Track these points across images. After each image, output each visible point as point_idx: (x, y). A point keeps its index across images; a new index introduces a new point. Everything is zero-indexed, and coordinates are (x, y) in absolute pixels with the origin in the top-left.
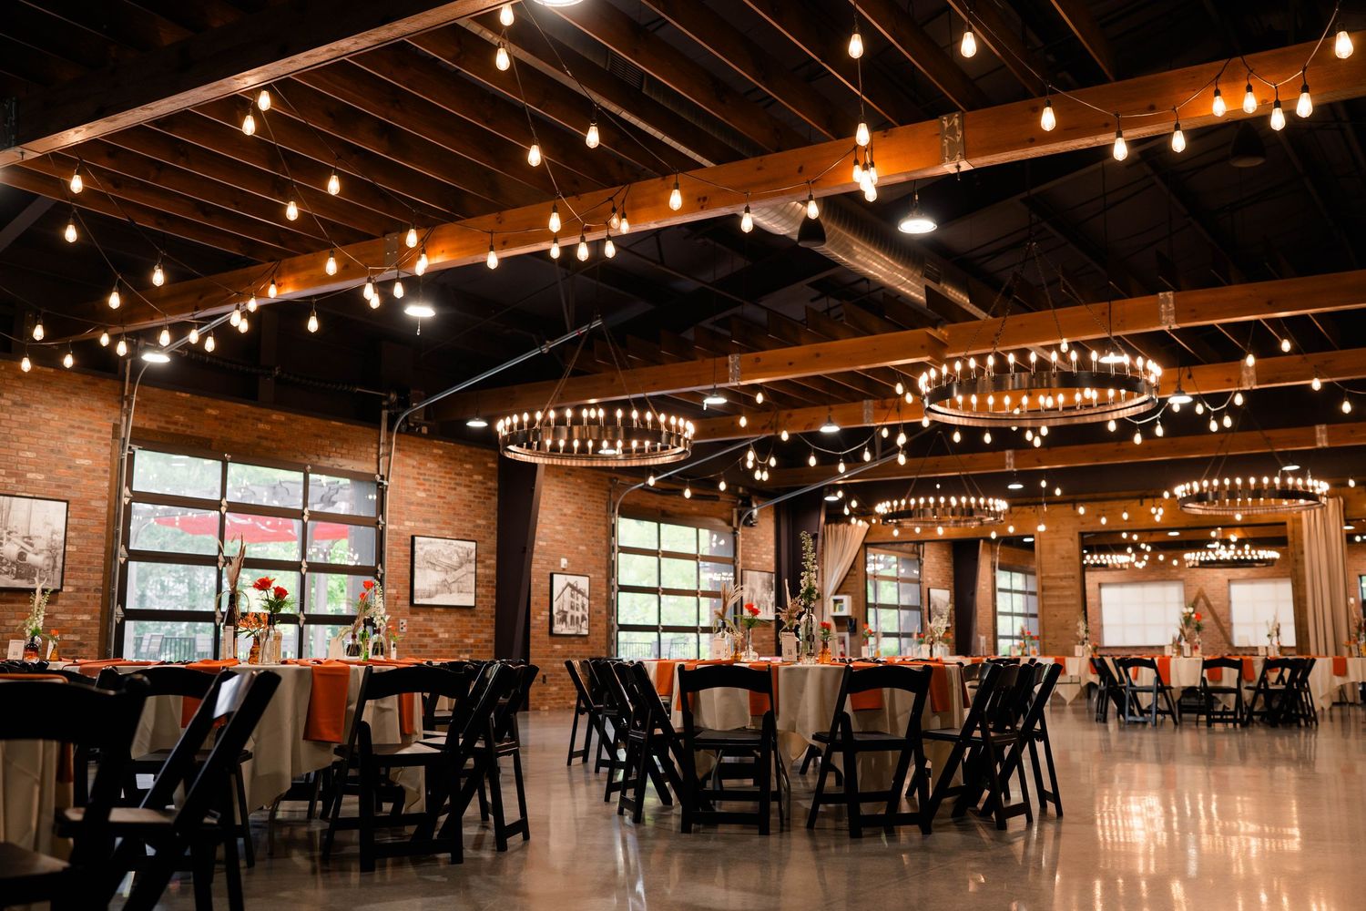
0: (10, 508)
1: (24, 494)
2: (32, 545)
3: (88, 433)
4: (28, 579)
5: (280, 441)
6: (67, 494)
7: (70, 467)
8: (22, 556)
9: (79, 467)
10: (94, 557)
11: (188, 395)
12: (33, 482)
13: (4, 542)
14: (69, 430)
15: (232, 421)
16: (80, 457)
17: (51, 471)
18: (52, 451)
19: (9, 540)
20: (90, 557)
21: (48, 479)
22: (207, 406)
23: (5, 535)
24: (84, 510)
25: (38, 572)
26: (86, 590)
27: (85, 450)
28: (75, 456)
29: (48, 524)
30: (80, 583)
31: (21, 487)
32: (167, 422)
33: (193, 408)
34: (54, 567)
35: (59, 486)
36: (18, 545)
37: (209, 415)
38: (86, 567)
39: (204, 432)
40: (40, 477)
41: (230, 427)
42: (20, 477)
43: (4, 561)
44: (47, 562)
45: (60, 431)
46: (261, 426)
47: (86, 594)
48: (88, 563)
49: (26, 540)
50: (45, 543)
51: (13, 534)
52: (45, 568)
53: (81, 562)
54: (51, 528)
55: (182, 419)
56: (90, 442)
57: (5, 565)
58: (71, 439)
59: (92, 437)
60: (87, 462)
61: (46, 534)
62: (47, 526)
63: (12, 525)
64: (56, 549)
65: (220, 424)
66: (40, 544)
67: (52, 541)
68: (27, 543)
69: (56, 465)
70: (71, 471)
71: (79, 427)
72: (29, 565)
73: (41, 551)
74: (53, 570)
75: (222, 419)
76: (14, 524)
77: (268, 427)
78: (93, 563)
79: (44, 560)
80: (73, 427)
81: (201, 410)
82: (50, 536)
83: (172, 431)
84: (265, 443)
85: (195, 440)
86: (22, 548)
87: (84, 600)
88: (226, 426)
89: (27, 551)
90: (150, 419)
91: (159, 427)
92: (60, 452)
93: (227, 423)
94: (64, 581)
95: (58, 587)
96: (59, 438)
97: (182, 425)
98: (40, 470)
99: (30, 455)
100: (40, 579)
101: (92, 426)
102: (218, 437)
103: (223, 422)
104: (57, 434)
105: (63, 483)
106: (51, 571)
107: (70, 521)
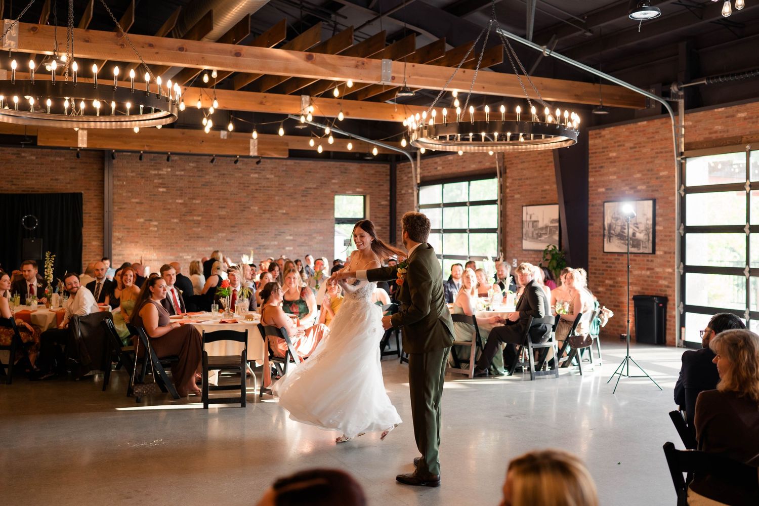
2: (638, 228)
4: (638, 247)
6: (656, 195)
7: (657, 178)
8: (634, 234)
9: (662, 177)
10: (672, 232)
11: (723, 109)
12: (640, 191)
13: (626, 227)
14: (656, 155)
15: (758, 117)
16: (662, 171)
17: (648, 183)
18: (648, 170)
19: (628, 226)
20: (670, 232)
21: (648, 187)
22: (738, 112)
23: (626, 224)
25: (641, 244)
27: (664, 165)
28: (658, 170)
29: (644, 215)
30: (666, 249)
32: (710, 133)
33: (727, 117)
34: (649, 240)
35: (652, 191)
36: (632, 228)
37: (740, 119)
38: (669, 239)
39: (737, 132)
40: (644, 187)
41: (757, 122)
42: (634, 189)
43: (627, 238)
44: (645, 237)
45: (652, 158)
47: (669, 255)
49: (635, 225)
50: (644, 226)
51: (630, 222)
52: (645, 241)
53: (666, 236)
54: (646, 217)
55: (720, 127)
56: (666, 160)
57: (627, 240)
58: (657, 161)
59: (666, 156)
61: (643, 221)
62: (644, 217)
64: (649, 229)
65: (749, 122)
66: (642, 227)
67: (647, 224)
68: (636, 227)
69: (651, 179)
70: (658, 181)
71: (661, 152)
72: (637, 239)
73: (642, 231)
74: (648, 242)
75: (750, 118)
78: (671, 236)
80: (657, 153)
81: (733, 116)
82: (645, 222)
83: (714, 138)
85: (729, 140)
86: (634, 230)
87: (669, 259)
88: (753, 123)
89: (636, 231)
90: (699, 135)
91: (705, 138)
92: (652, 170)
93: (754, 120)
94: (657, 248)
95: (651, 252)
96: (651, 162)
97: (720, 132)
98: (644, 183)
99: (638, 175)
100: (643, 247)
101: (667, 150)
102: (748, 133)
103: (751, 120)
104: (650, 160)
105: (654, 188)
106: (647, 243)
107: (658, 211)
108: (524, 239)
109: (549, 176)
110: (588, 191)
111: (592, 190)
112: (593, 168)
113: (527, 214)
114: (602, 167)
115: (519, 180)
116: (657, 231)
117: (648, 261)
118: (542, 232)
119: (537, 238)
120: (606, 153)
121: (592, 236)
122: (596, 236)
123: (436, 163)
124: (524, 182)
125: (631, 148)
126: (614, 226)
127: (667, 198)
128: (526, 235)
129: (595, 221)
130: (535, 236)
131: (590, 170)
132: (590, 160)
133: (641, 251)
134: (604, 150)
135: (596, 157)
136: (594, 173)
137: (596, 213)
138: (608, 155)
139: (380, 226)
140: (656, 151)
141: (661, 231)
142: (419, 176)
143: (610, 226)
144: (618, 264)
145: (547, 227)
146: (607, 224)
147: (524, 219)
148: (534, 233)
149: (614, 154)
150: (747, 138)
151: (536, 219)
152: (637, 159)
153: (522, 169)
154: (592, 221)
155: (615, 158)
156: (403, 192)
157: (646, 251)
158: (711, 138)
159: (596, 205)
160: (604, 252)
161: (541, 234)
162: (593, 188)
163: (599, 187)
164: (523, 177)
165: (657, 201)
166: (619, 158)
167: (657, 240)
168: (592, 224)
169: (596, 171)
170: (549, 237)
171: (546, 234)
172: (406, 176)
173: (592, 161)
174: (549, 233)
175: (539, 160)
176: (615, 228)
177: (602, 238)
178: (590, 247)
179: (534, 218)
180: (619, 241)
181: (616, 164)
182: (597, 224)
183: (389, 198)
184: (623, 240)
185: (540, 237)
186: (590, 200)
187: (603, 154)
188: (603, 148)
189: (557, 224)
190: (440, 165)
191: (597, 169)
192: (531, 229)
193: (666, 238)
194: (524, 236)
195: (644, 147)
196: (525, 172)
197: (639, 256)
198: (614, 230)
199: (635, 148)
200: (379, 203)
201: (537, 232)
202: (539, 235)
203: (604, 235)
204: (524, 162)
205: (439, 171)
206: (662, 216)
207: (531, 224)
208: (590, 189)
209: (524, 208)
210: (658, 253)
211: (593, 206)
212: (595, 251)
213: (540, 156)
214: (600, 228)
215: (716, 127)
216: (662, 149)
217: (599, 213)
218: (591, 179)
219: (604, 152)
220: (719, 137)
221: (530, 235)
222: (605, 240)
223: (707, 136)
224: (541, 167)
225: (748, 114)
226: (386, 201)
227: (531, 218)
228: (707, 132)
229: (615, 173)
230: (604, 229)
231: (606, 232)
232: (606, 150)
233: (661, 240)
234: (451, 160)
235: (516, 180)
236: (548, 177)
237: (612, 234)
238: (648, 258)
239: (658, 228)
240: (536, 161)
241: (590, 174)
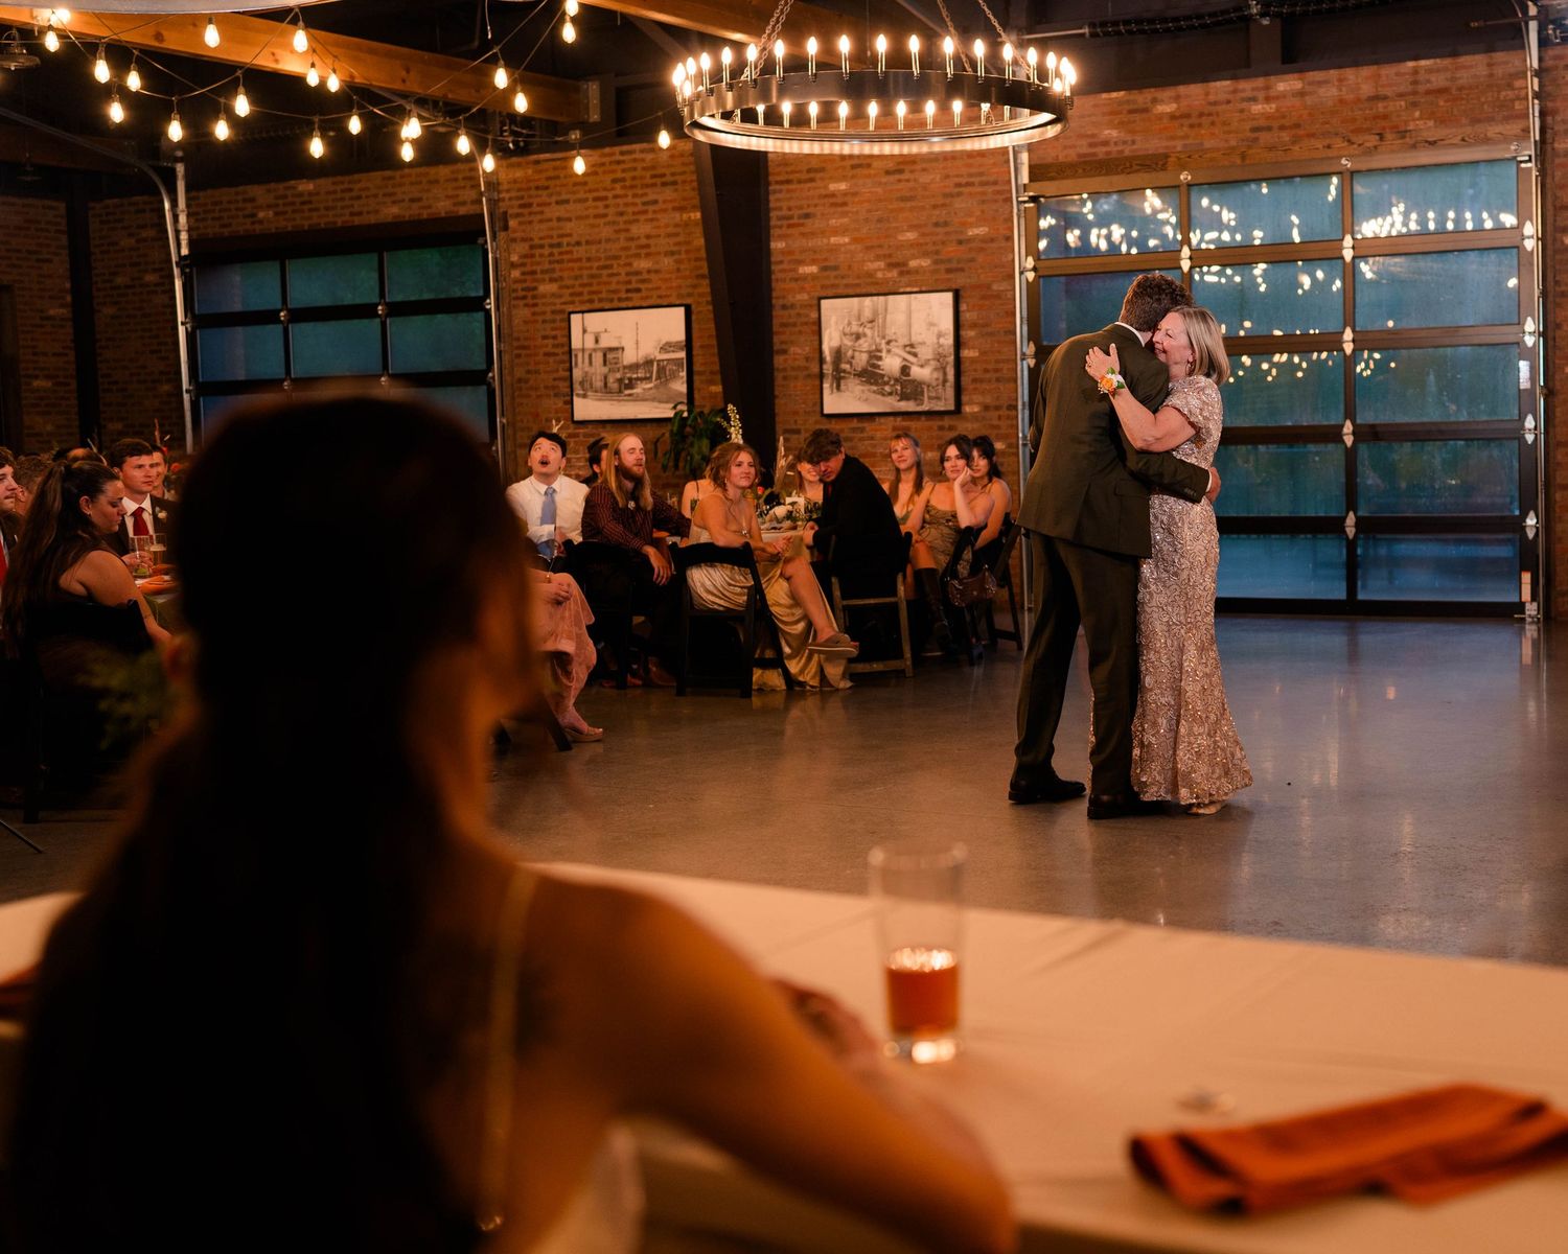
0: (886, 310)
1: (908, 289)
2: (915, 355)
3: (980, 189)
4: (916, 399)
5: (1297, 126)
6: (960, 280)
7: (960, 242)
8: (905, 370)
9: (969, 241)
10: (1003, 361)
11: (1122, 93)
12: (917, 271)
13: (884, 354)
14: (957, 190)
15: (1201, 115)
16: (971, 225)
17: (937, 252)
18: (936, 225)
19: (889, 351)
20: (997, 362)
21: (936, 262)
22: (1155, 101)
23: (883, 346)
24: (983, 298)
25: (925, 390)
26: (997, 408)
27: (979, 213)
28: (964, 224)
29: (932, 324)
30: (988, 400)
31: (905, 279)
32: (1091, 145)
33: (1131, 112)
34: (945, 381)
35: (949, 271)
36: (900, 356)
37: (1160, 117)
38: (994, 376)
39: (1154, 145)
40: (925, 263)
41: (1200, 125)
42: (900, 266)
43: (886, 379)
44: (935, 375)
46: (1257, 108)
47: (997, 413)
48: (996, 370)
49: (908, 349)
50: (930, 351)
51: (892, 344)
52: (934, 384)
53: (986, 371)
54: (936, 330)
55: (1115, 133)
56: (983, 202)
57: (887, 383)
58: (958, 204)
59: (984, 193)
60: (981, 231)
61: (931, 339)
62: (932, 328)
63: (890, 332)
64: (945, 356)
65: (1181, 125)
66: (926, 353)
67: (940, 346)
68: (909, 353)
69: (943, 243)
70: (962, 248)
71: (968, 184)
72: (914, 381)
73: (928, 360)
74: (944, 386)
75: (1182, 116)
76: (893, 331)
77: (1271, 108)
78: (1002, 369)
79: (932, 373)
80: (959, 185)
81: (1146, 110)
82: (935, 341)
83: (1101, 156)
84: (1264, 137)
85: (1138, 162)
86: (905, 359)
87: (996, 422)
88: (1192, 126)
89: (912, 363)
90: (1065, 147)
91: (1080, 156)
92: (946, 224)
93: (1194, 120)
94: (965, 398)
95: (952, 407)
96: (943, 205)
97: (1116, 144)
98: (925, 254)
99: (911, 236)
100: (930, 398)
101: (984, 178)
102: (1179, 149)
103: (1186, 122)
104: (940, 201)
105: (954, 265)
106: (940, 387)
107: (968, 316)
108: (578, 395)
109: (648, 237)
110: (769, 272)
111: (782, 271)
112: (780, 218)
113: (584, 331)
114: (807, 216)
115: (551, 246)
116: (963, 360)
117: (941, 428)
118: (635, 376)
119: (620, 392)
120: (819, 183)
121: (785, 378)
122: (796, 378)
123: (253, 200)
124: (571, 252)
125: (888, 173)
126: (850, 353)
127: (988, 287)
128: (582, 383)
129: (792, 343)
130: (615, 386)
131: (773, 222)
132: (772, 198)
133: (925, 407)
134: (812, 175)
135: (788, 191)
136: (784, 231)
137: (795, 325)
138: (826, 187)
139: (48, 377)
140: (957, 180)
141: (973, 360)
142: (184, 236)
143: (838, 354)
144: (861, 439)
145: (649, 363)
146: (831, 349)
147: (576, 343)
148: (611, 380)
149: (843, 186)
150: (1179, 159)
151: (614, 344)
152: (903, 199)
153: (559, 219)
154: (782, 343)
155: (845, 194)
156: (119, 280)
157: (940, 406)
158: (1094, 154)
159: (793, 306)
160: (823, 415)
161: (630, 379)
162: (785, 266)
163: (801, 262)
164: (565, 240)
165: (961, 293)
166: (855, 194)
167: (965, 380)
168: (785, 352)
169: (789, 226)
170: (656, 387)
171: (648, 379)
172: (131, 235)
173: (778, 200)
174: (658, 378)
175: (615, 197)
176: (853, 357)
177: (817, 382)
178: (781, 405)
179: (605, 343)
180: (866, 388)
181: (846, 209)
182: (799, 351)
183: (69, 298)
184: (876, 384)
185: (630, 386)
186: (774, 294)
187: (809, 185)
188: (809, 171)
189: (682, 355)
190: (269, 207)
191: (795, 221)
192: (598, 369)
193: (988, 376)
194: (577, 386)
195: (924, 170)
196: (568, 227)
197: (919, 420)
198: (851, 364)
199: (901, 171)
200: (42, 311)
201: (618, 376)
202: (627, 382)
203: (821, 376)
204: (567, 202)
205: (261, 222)
206: (974, 326)
207: (598, 358)
208: (773, 267)
209: (574, 317)
210: (967, 409)
211: (784, 307)
212: (796, 413)
213: (618, 186)
214: (807, 359)
215: (1107, 132)
216: (970, 175)
217: (806, 324)
218: (777, 245)
219: (812, 180)
220: (1113, 156)
221: (599, 384)
222: (826, 386)
223: (1085, 150)
224: (622, 214)
225: (1178, 108)
226: (62, 306)
227: (597, 341)
228: (1084, 142)
229: (844, 231)
230: (822, 361)
231: (828, 368)
232: (818, 175)
233: (975, 380)
234: (310, 194)
235: (542, 246)
236: (644, 241)
237: (844, 371)
238: (940, 423)
239: (966, 353)
240: (606, 198)
241: (774, 232)
